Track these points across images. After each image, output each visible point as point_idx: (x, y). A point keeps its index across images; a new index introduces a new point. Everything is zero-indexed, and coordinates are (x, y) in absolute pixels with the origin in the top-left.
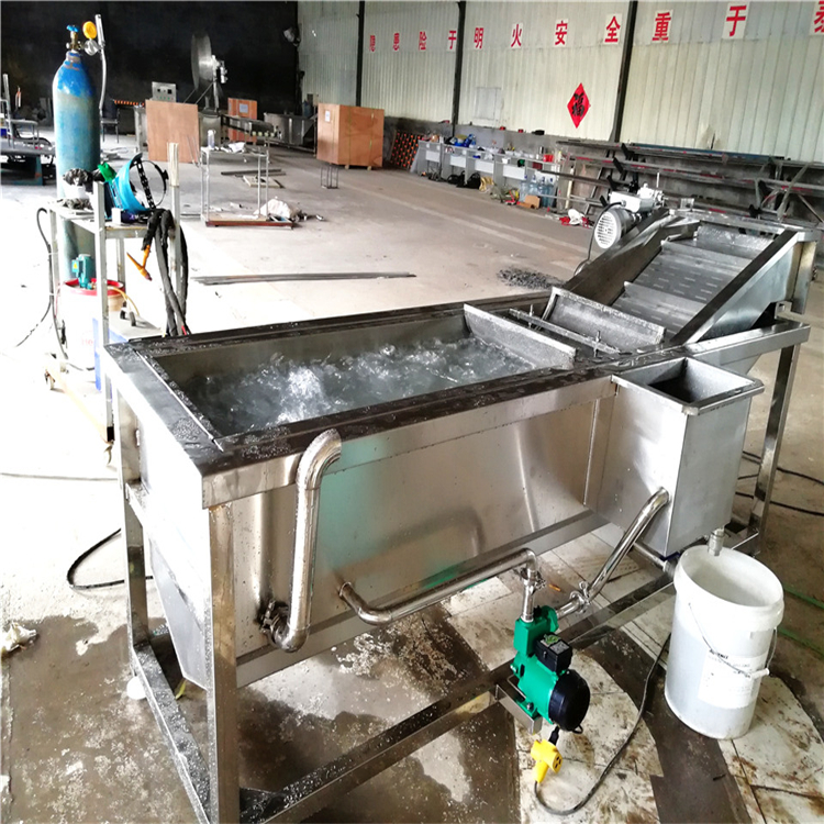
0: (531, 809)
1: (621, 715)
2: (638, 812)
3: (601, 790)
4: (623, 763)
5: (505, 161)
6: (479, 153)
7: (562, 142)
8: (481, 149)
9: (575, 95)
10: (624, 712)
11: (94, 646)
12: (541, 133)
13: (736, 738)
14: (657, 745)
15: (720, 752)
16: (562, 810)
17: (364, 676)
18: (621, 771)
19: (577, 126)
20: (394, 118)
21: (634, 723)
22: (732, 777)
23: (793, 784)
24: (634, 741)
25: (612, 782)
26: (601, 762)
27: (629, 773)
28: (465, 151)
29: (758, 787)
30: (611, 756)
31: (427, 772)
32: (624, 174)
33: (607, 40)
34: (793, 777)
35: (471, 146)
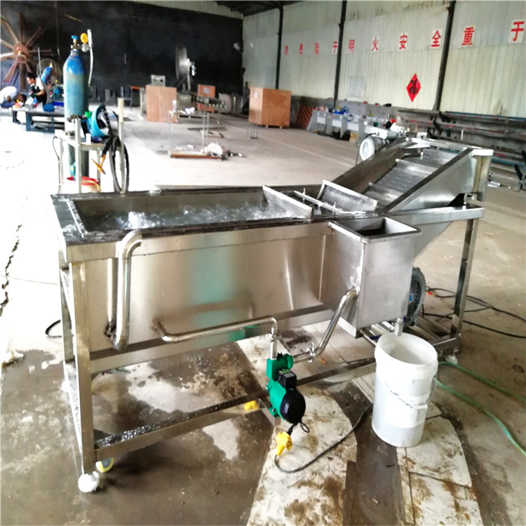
0: (270, 468)
1: (341, 429)
2: (334, 477)
3: (315, 464)
4: (333, 452)
5: (366, 123)
6: (350, 118)
7: (402, 111)
8: (351, 116)
9: (412, 81)
10: (343, 428)
11: (52, 365)
12: (389, 105)
13: (409, 447)
14: (358, 446)
15: (396, 453)
16: (288, 469)
17: (194, 394)
18: (331, 456)
19: (412, 100)
20: (298, 97)
21: (347, 433)
22: (398, 466)
23: (436, 474)
24: (344, 443)
25: (323, 461)
26: (320, 450)
27: (335, 458)
28: (341, 117)
29: (413, 473)
30: (326, 448)
31: (216, 443)
32: (441, 131)
33: (433, 46)
34: (438, 470)
35: (345, 114)
